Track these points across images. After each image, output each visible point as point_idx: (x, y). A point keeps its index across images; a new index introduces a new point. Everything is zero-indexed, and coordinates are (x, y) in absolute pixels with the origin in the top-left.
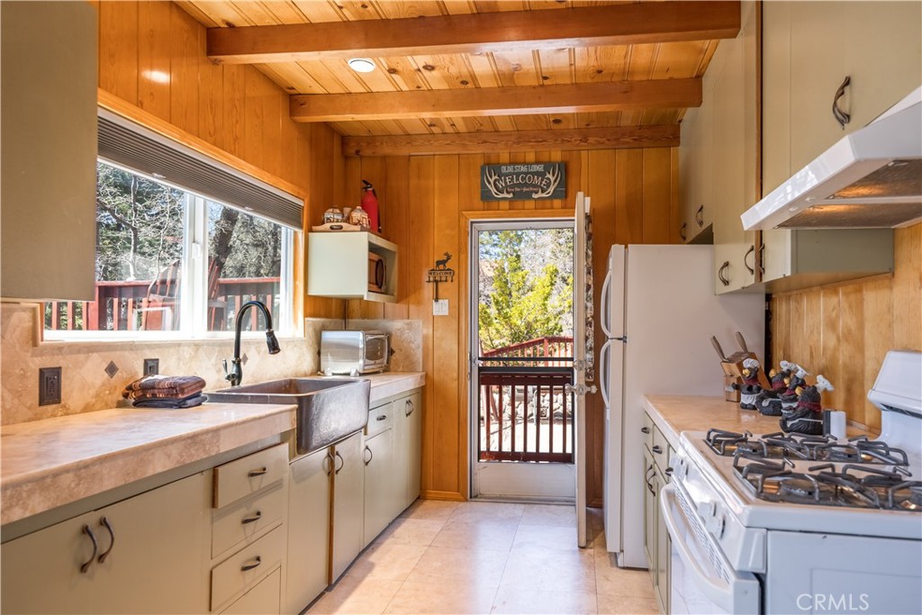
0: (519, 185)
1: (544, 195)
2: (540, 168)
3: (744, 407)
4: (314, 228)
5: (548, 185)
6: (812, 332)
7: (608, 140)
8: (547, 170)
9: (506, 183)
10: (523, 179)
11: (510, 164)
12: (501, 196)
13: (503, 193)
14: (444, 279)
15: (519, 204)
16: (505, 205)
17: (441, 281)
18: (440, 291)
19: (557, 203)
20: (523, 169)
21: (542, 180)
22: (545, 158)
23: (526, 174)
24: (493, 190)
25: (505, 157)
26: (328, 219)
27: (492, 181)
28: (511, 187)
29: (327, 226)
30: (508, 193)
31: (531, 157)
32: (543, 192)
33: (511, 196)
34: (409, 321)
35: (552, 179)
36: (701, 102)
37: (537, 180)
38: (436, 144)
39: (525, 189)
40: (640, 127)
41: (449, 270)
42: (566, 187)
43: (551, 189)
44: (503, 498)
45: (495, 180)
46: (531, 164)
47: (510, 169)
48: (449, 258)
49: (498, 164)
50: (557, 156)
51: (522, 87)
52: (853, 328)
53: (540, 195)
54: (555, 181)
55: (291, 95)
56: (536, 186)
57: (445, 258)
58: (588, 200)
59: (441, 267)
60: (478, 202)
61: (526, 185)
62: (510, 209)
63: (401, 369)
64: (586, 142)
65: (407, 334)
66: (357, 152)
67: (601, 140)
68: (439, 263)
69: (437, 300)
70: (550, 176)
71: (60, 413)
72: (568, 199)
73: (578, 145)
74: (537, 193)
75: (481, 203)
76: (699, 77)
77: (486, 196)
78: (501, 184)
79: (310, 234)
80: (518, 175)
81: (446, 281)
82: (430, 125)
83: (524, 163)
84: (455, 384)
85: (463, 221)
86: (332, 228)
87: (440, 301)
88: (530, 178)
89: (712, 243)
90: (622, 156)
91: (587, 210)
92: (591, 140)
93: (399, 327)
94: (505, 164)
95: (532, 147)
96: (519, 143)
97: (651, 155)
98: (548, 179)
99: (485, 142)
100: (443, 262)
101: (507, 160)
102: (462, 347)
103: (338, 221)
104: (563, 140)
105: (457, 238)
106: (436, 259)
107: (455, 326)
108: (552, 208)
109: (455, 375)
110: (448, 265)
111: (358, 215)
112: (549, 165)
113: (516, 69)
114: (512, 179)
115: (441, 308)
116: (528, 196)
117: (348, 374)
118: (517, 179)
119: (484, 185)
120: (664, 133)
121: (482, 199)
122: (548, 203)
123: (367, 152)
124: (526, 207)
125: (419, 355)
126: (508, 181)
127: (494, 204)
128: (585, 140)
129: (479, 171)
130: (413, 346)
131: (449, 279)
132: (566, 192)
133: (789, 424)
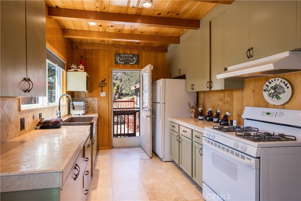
0: (126, 60)
1: (133, 63)
2: (131, 56)
3: (200, 119)
4: (68, 70)
5: (134, 61)
6: (213, 101)
7: (150, 50)
8: (133, 56)
9: (122, 59)
10: (127, 58)
11: (123, 54)
12: (121, 63)
13: (121, 62)
14: (104, 86)
15: (126, 65)
16: (121, 65)
17: (103, 86)
18: (103, 90)
19: (136, 66)
20: (127, 56)
21: (132, 59)
22: (133, 53)
23: (128, 57)
24: (119, 61)
25: (121, 52)
26: (72, 68)
27: (118, 58)
28: (124, 60)
29: (73, 70)
30: (123, 62)
31: (129, 52)
32: (132, 62)
33: (124, 63)
34: (93, 98)
35: (135, 59)
36: (180, 43)
37: (131, 59)
38: (101, 46)
39: (127, 61)
40: (158, 47)
41: (105, 83)
42: (138, 61)
43: (135, 62)
44: (120, 147)
45: (119, 58)
46: (129, 54)
47: (123, 55)
48: (105, 80)
49: (120, 54)
50: (136, 53)
51: (135, 34)
52: (229, 101)
53: (132, 63)
54: (136, 60)
55: (63, 29)
56: (130, 61)
57: (104, 80)
58: (152, 66)
59: (103, 82)
60: (114, 64)
61: (128, 60)
62: (123, 67)
63: (91, 112)
64: (144, 50)
65: (93, 102)
66: (77, 47)
67: (149, 49)
68: (102, 81)
69: (102, 92)
70: (134, 58)
71: (25, 133)
72: (139, 65)
73: (142, 50)
74: (131, 62)
75: (115, 65)
76: (179, 37)
77: (116, 63)
78: (121, 60)
79: (67, 72)
80: (125, 57)
81: (105, 86)
82: (101, 41)
83: (127, 54)
84: (107, 116)
85: (109, 69)
86: (74, 70)
87: (103, 92)
88: (129, 58)
89: (185, 79)
90: (153, 54)
91: (152, 69)
92: (146, 49)
93: (90, 100)
94: (122, 54)
95: (130, 50)
96: (126, 48)
97: (160, 54)
98: (134, 59)
99: (116, 47)
100: (104, 81)
101: (122, 53)
102: (110, 106)
103: (76, 69)
104: (138, 49)
105: (108, 74)
106: (101, 80)
107: (107, 100)
108: (135, 67)
109: (107, 114)
110: (105, 82)
111: (81, 67)
112: (134, 55)
113: (136, 30)
114: (124, 58)
115: (103, 94)
116: (128, 63)
117: (80, 115)
118: (125, 58)
119: (116, 60)
120: (164, 49)
121: (115, 63)
122: (133, 66)
123: (80, 47)
124: (128, 66)
125: (97, 108)
126: (123, 59)
127: (118, 65)
128: (144, 49)
129: (114, 55)
130: (95, 105)
131: (106, 86)
132: (138, 63)
133: (222, 123)
